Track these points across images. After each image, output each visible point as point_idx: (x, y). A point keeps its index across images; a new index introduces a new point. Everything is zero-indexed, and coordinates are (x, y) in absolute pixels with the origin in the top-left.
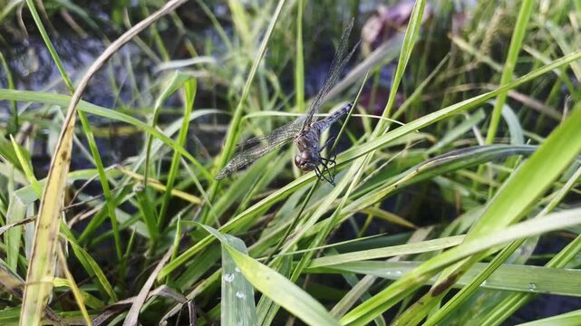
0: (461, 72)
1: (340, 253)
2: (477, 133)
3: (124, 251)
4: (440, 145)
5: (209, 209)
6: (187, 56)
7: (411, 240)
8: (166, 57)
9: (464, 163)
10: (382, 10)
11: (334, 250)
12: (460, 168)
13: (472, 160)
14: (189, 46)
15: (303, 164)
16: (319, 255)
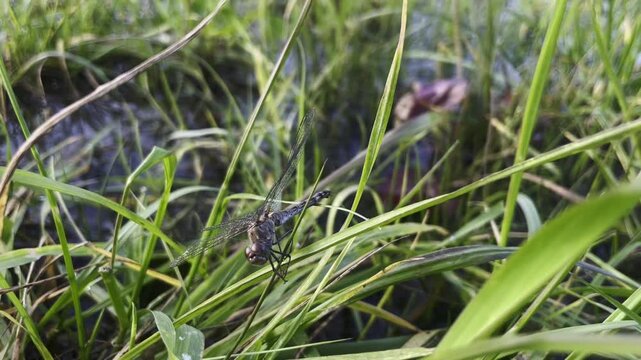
0: (498, 157)
1: (322, 355)
2: (494, 227)
3: (87, 337)
4: (452, 239)
5: (185, 298)
6: (208, 126)
7: (407, 344)
8: (182, 126)
9: (449, 263)
10: (417, 86)
11: (315, 350)
12: (447, 269)
13: (458, 262)
14: (210, 116)
15: (252, 257)
16: (298, 356)
